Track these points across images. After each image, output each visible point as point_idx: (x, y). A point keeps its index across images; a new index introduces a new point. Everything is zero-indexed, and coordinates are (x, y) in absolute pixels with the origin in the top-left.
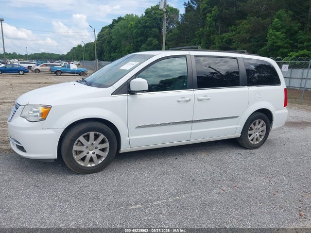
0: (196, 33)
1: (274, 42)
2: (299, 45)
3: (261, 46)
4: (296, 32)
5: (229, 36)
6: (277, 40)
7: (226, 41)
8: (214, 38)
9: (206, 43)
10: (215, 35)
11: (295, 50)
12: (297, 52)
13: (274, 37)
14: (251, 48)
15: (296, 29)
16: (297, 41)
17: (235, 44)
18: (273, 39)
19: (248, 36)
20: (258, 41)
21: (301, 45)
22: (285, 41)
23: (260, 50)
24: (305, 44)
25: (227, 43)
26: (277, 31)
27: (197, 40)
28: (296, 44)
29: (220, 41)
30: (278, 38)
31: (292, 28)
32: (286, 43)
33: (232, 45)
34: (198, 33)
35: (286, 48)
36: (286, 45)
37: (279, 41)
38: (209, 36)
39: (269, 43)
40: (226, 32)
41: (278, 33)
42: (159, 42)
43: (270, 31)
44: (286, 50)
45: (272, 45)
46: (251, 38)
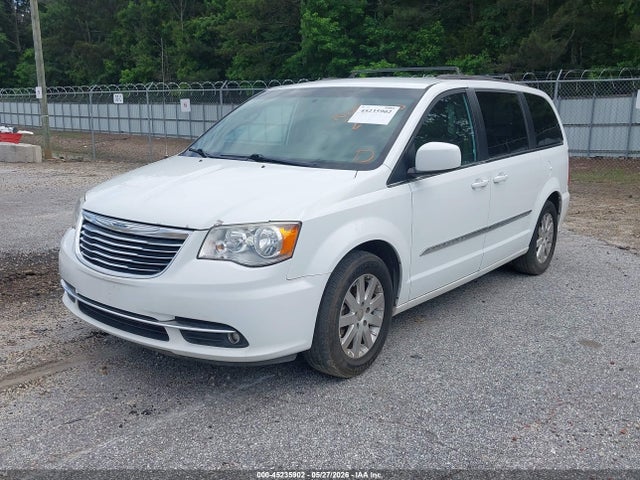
0: (119, 14)
1: (317, 43)
2: (371, 50)
3: (288, 51)
4: (360, 19)
5: (209, 25)
6: (322, 38)
7: (201, 38)
8: (170, 28)
9: (151, 43)
10: (171, 22)
11: (363, 60)
12: (367, 65)
13: (315, 30)
14: (267, 55)
15: (360, 11)
16: (363, 39)
17: (225, 45)
18: (315, 35)
19: (254, 25)
20: (280, 39)
21: (374, 49)
22: (340, 40)
23: (289, 60)
24: (382, 46)
25: (204, 41)
26: (321, 16)
27: (125, 34)
28: (362, 47)
29: (187, 36)
30: (325, 33)
31: (351, 10)
32: (343, 45)
33: (219, 48)
34: (124, 16)
35: (344, 56)
36: (343, 50)
37: (328, 39)
38: (156, 23)
39: (306, 44)
40: (198, 14)
41: (324, 21)
42: (9, 37)
43: (307, 15)
44: (344, 61)
45: (314, 49)
46: (261, 30)
